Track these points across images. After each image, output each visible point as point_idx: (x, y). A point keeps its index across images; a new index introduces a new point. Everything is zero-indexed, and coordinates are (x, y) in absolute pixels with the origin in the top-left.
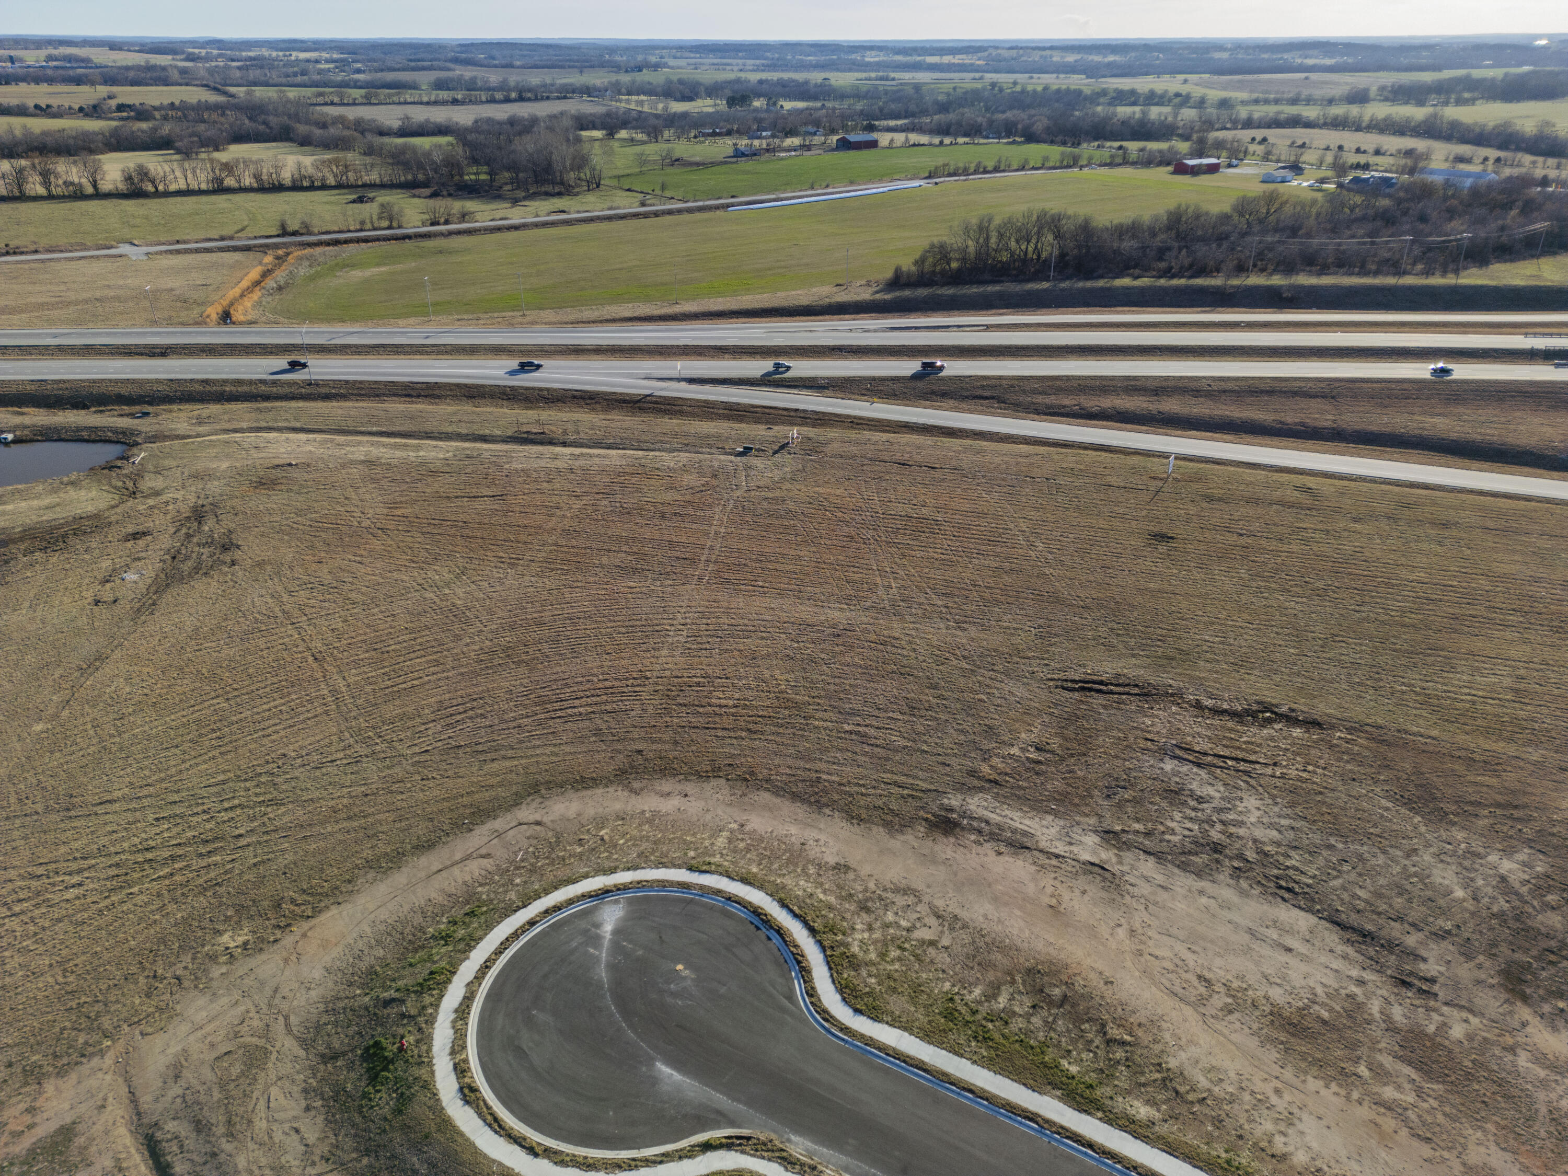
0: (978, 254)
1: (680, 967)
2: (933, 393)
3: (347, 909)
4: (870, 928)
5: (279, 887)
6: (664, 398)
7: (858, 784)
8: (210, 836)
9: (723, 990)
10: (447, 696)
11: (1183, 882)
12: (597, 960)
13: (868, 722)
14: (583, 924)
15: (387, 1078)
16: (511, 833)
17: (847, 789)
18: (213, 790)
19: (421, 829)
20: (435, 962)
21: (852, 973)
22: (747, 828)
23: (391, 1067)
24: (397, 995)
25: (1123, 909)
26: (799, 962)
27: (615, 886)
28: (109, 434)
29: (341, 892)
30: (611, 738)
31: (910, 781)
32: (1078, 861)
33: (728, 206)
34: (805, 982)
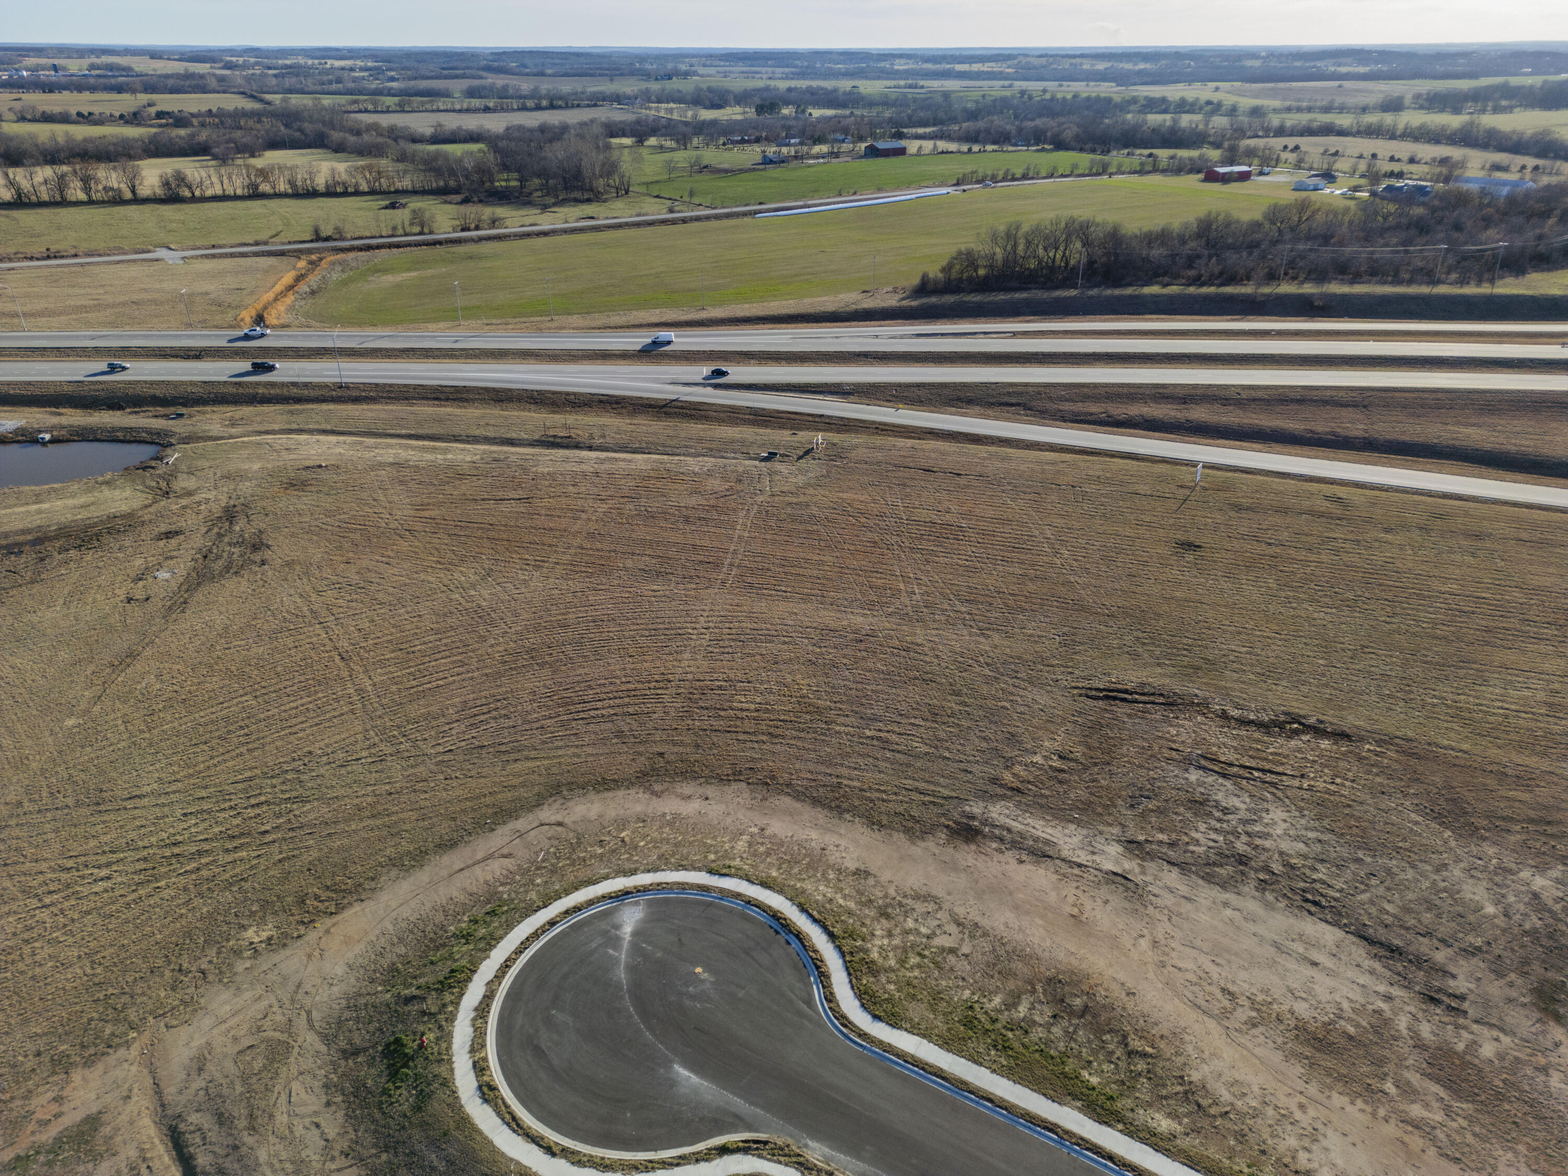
0: (1006, 261)
1: (699, 970)
2: (959, 399)
3: (369, 906)
4: (890, 935)
5: (303, 883)
6: (690, 402)
7: (879, 790)
8: (236, 832)
9: (741, 994)
10: (471, 696)
11: (1208, 894)
12: (617, 960)
13: (890, 728)
14: (603, 925)
15: (407, 1075)
16: (533, 833)
17: (868, 794)
18: (240, 786)
19: (444, 829)
20: (456, 961)
21: (872, 979)
22: (767, 832)
23: (411, 1064)
24: (418, 993)
25: (1146, 919)
26: (818, 967)
27: (635, 887)
28: (144, 435)
29: (364, 890)
30: (633, 740)
31: (932, 787)
32: (1100, 871)
33: (756, 212)
34: (824, 987)
